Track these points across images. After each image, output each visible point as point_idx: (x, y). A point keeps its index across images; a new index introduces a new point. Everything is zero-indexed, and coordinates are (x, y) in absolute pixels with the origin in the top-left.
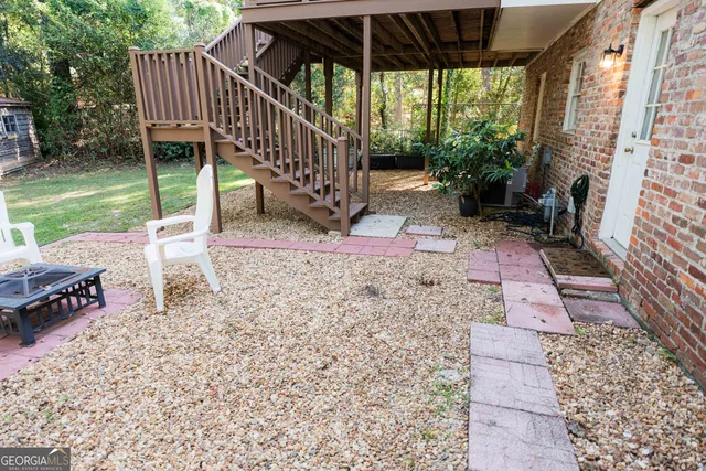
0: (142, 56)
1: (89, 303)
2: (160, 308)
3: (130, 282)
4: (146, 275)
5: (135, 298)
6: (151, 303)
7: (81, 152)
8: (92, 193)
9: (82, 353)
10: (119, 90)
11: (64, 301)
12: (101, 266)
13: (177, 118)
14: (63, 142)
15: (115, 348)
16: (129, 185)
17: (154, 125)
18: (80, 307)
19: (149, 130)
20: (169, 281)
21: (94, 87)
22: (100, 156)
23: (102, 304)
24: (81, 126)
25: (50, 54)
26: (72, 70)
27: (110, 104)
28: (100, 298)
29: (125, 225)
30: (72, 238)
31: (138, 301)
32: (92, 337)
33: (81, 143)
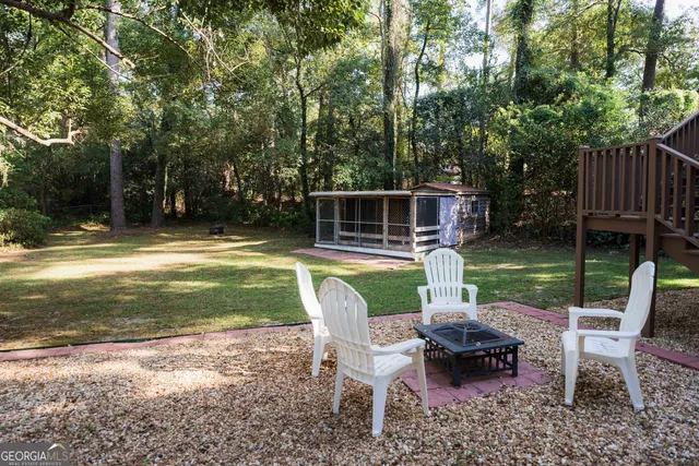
0: (591, 153)
1: (504, 369)
2: (569, 401)
3: (542, 361)
4: (558, 360)
5: (544, 379)
6: (560, 391)
7: (518, 231)
8: (521, 267)
9: (492, 414)
10: (560, 180)
11: (487, 359)
12: (519, 337)
13: (616, 208)
14: (507, 222)
15: (519, 423)
16: (553, 265)
17: (591, 214)
18: (497, 370)
19: (585, 219)
20: (582, 374)
21: (539, 178)
22: (533, 236)
23: (515, 375)
24: (523, 210)
25: (511, 155)
26: (525, 166)
27: (549, 193)
28: (514, 366)
29: (551, 302)
30: (503, 304)
31: (547, 383)
32: (502, 402)
33: (520, 223)
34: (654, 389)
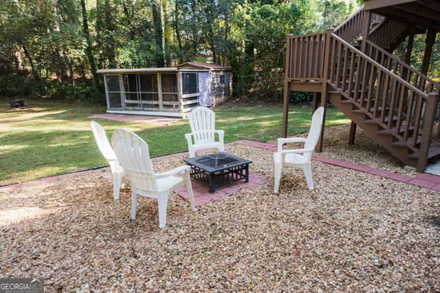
0: (294, 39)
1: (241, 179)
2: (276, 191)
3: (263, 172)
4: (271, 170)
5: (264, 182)
6: (272, 187)
7: (251, 95)
8: (252, 118)
9: (233, 204)
10: (276, 60)
11: (230, 174)
12: (250, 159)
13: (307, 76)
14: (243, 89)
15: (249, 207)
16: (271, 116)
17: (292, 81)
18: (237, 180)
19: (289, 83)
20: (284, 176)
21: (264, 59)
22: (260, 98)
23: (247, 181)
24: (253, 81)
25: (246, 42)
26: (255, 50)
27: (270, 68)
28: (246, 177)
29: (266, 139)
30: (241, 142)
31: (265, 184)
32: (239, 197)
33: (252, 90)
34: (319, 179)
